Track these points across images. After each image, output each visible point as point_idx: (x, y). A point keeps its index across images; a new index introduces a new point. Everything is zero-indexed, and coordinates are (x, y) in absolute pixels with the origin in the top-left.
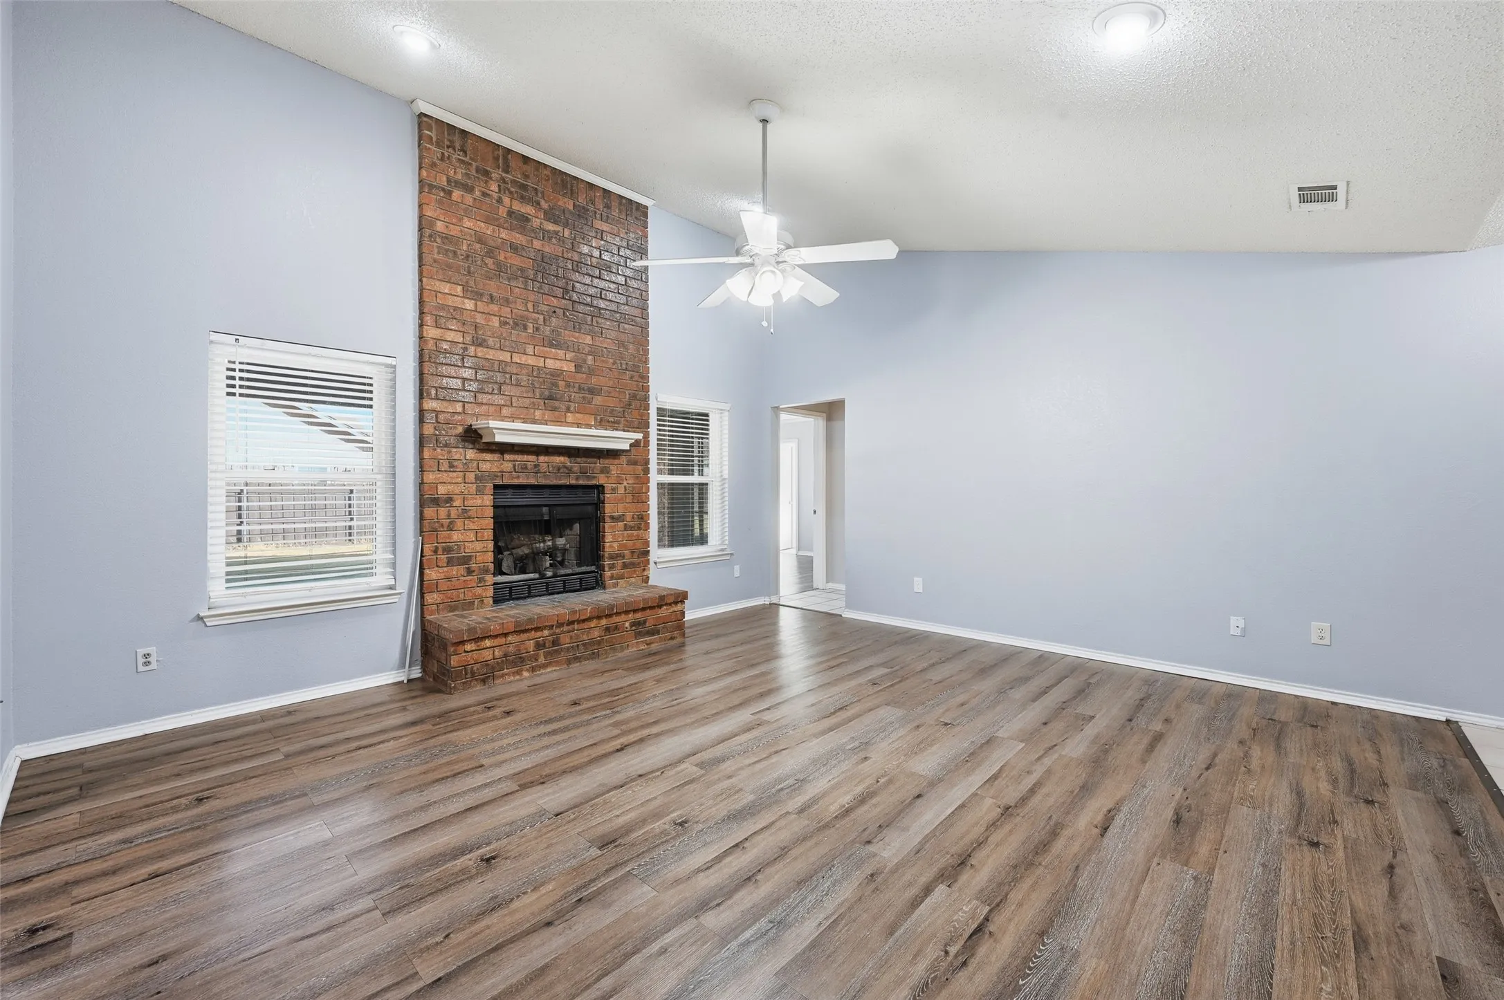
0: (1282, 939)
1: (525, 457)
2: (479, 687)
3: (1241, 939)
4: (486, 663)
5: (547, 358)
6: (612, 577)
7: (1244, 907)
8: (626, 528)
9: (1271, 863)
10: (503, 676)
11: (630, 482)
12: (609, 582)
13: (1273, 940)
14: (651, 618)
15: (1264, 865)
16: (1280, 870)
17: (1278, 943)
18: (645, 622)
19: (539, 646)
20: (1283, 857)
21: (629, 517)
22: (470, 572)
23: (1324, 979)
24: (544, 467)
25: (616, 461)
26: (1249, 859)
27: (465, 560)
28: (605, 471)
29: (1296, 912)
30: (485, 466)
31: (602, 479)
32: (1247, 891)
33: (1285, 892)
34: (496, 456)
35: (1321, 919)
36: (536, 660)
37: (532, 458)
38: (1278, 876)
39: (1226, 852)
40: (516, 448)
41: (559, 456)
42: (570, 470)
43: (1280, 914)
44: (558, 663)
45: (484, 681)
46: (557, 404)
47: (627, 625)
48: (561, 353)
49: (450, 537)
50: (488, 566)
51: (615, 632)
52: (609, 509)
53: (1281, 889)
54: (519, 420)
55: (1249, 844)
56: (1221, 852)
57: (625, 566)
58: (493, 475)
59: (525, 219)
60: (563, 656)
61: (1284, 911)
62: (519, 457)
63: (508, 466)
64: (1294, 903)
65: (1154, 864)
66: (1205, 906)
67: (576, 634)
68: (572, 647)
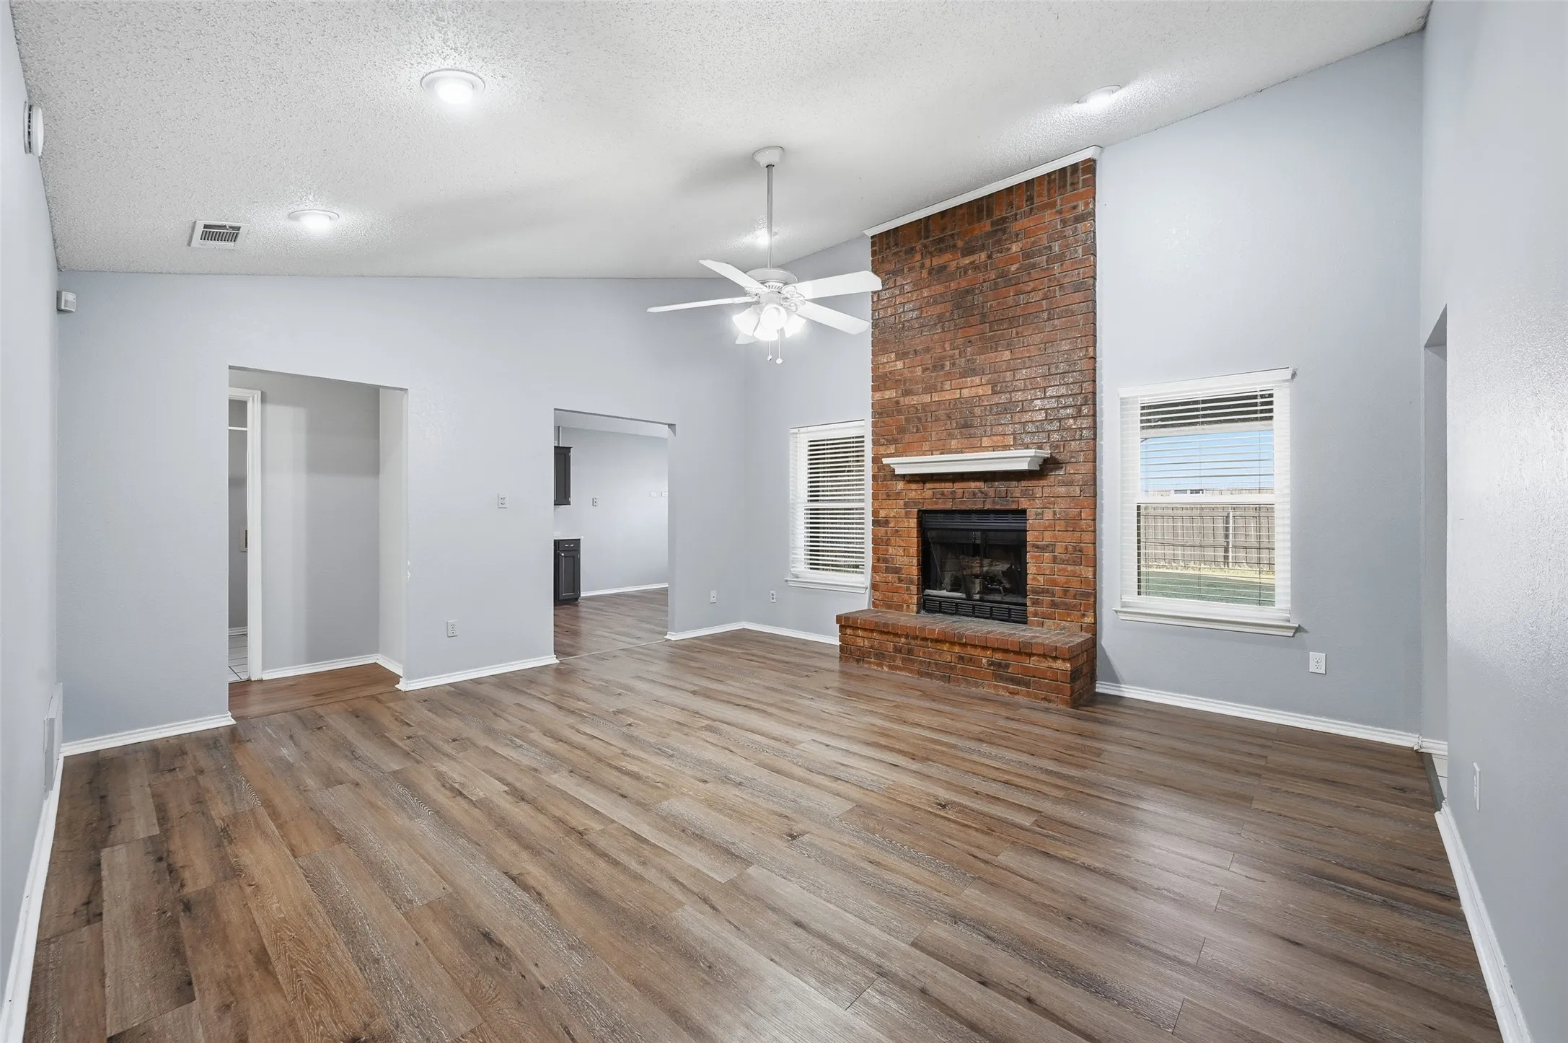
0: (319, 912)
1: (943, 485)
2: (855, 664)
3: (344, 890)
4: (859, 648)
5: (962, 388)
6: (1036, 615)
7: (360, 911)
8: (1055, 560)
9: (373, 970)
10: (869, 663)
11: (1062, 506)
12: (1031, 619)
13: (325, 907)
14: (1015, 664)
15: (377, 961)
16: (360, 969)
17: (320, 907)
18: (1007, 666)
19: (898, 650)
20: (368, 989)
21: (1059, 549)
22: (900, 580)
23: (279, 910)
24: (959, 493)
25: (1042, 483)
26: (393, 955)
27: (897, 571)
28: (1025, 494)
29: (323, 941)
30: (913, 495)
31: (1024, 504)
32: (368, 924)
33: (341, 950)
34: (920, 486)
35: (301, 951)
36: (894, 661)
37: (949, 485)
38: (358, 960)
39: (417, 944)
40: (935, 478)
41: (974, 482)
42: (987, 495)
43: (332, 928)
44: (910, 671)
45: (858, 661)
46: (972, 431)
47: (984, 661)
48: (977, 380)
49: (887, 550)
50: (913, 578)
51: (969, 664)
52: (1030, 537)
53: (346, 950)
54: (938, 452)
55: (409, 975)
56: (420, 941)
57: (1054, 605)
58: (915, 503)
59: (943, 268)
60: (916, 666)
61: (332, 932)
62: (937, 485)
63: (928, 493)
64: (328, 947)
65: (447, 886)
66: (383, 889)
67: (929, 652)
68: (925, 662)
